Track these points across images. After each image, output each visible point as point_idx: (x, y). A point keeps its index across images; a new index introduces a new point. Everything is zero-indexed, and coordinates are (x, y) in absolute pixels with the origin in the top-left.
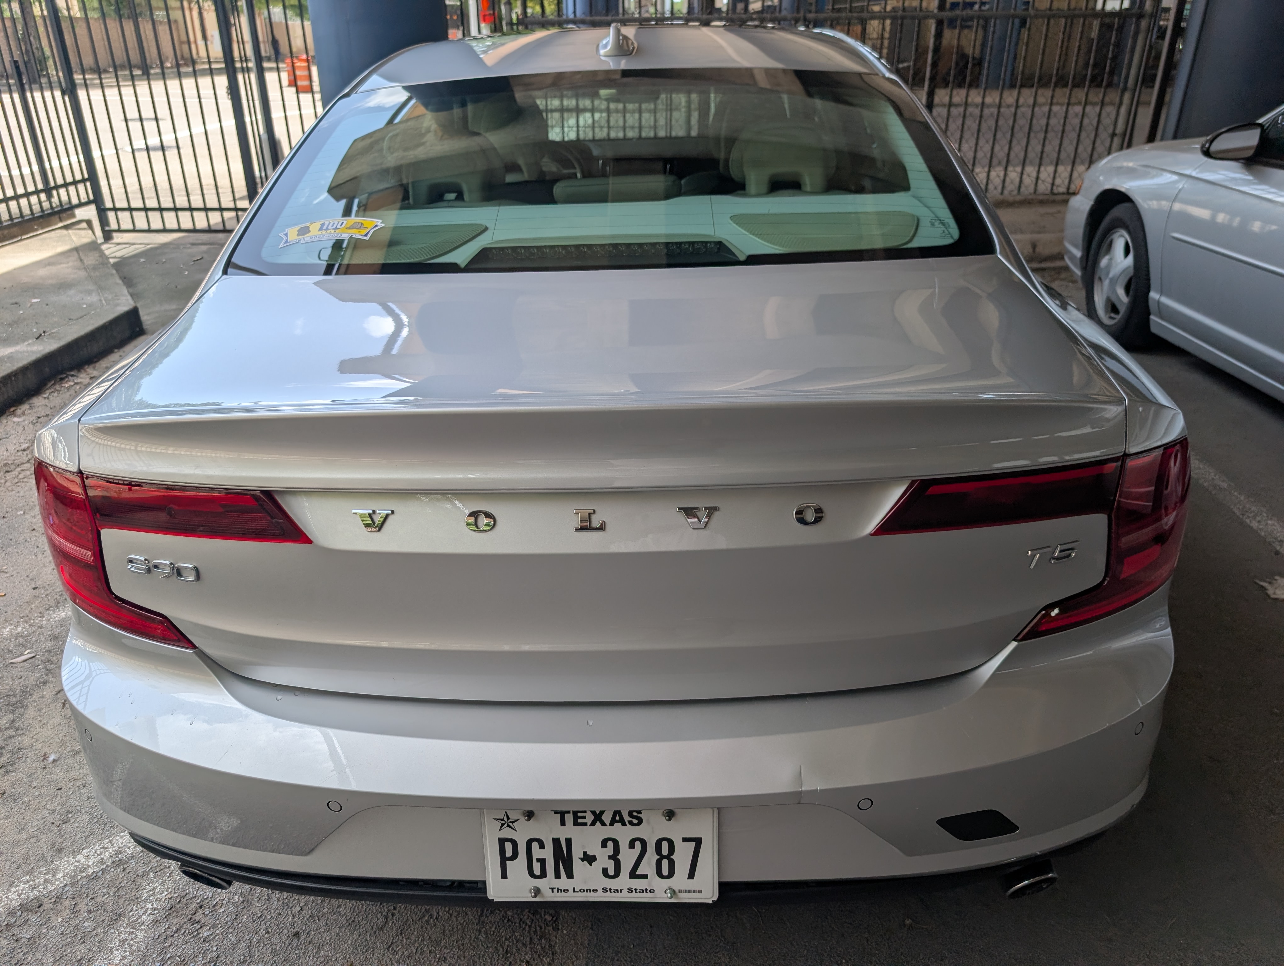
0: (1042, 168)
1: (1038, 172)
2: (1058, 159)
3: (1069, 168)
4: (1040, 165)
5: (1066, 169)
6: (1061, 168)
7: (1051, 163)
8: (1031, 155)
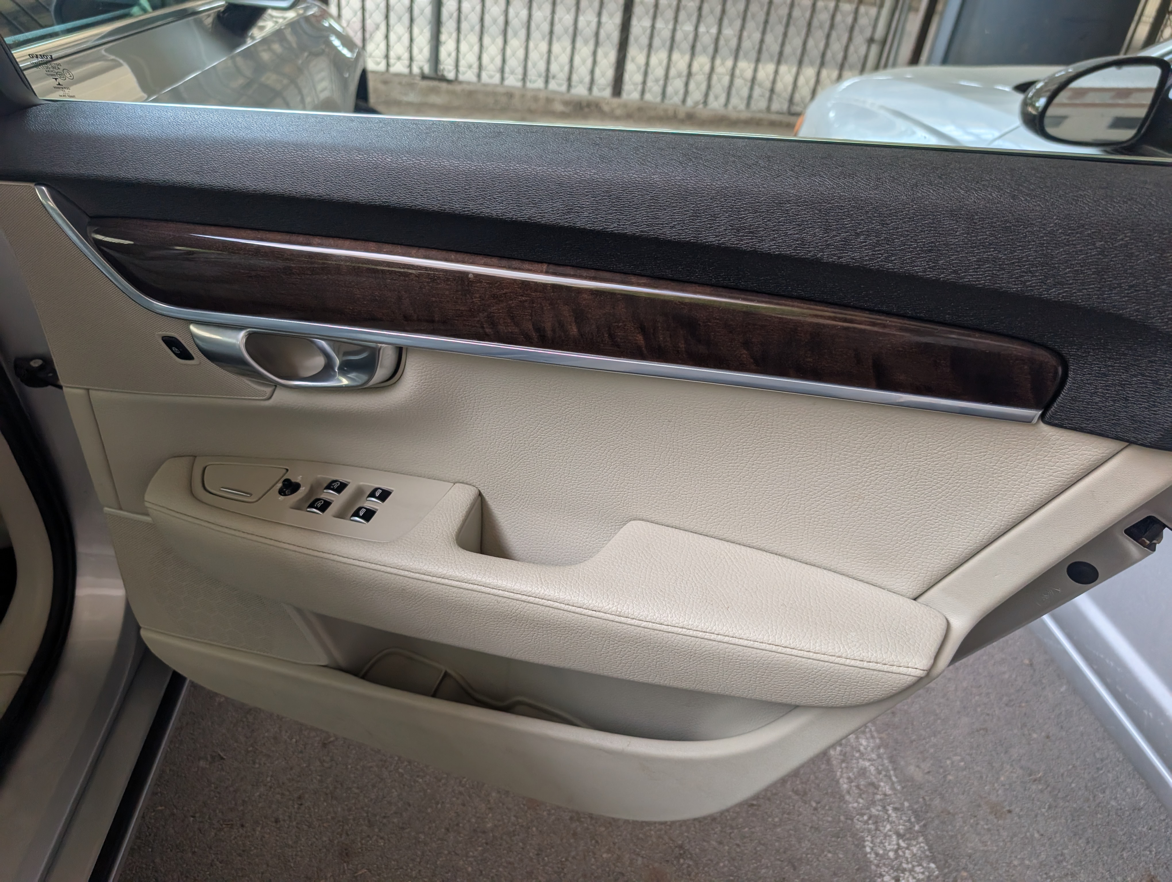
0: (760, 66)
1: (755, 70)
2: (781, 53)
3: (794, 70)
4: (758, 61)
5: (789, 72)
6: (783, 69)
7: (772, 60)
8: (746, 44)
